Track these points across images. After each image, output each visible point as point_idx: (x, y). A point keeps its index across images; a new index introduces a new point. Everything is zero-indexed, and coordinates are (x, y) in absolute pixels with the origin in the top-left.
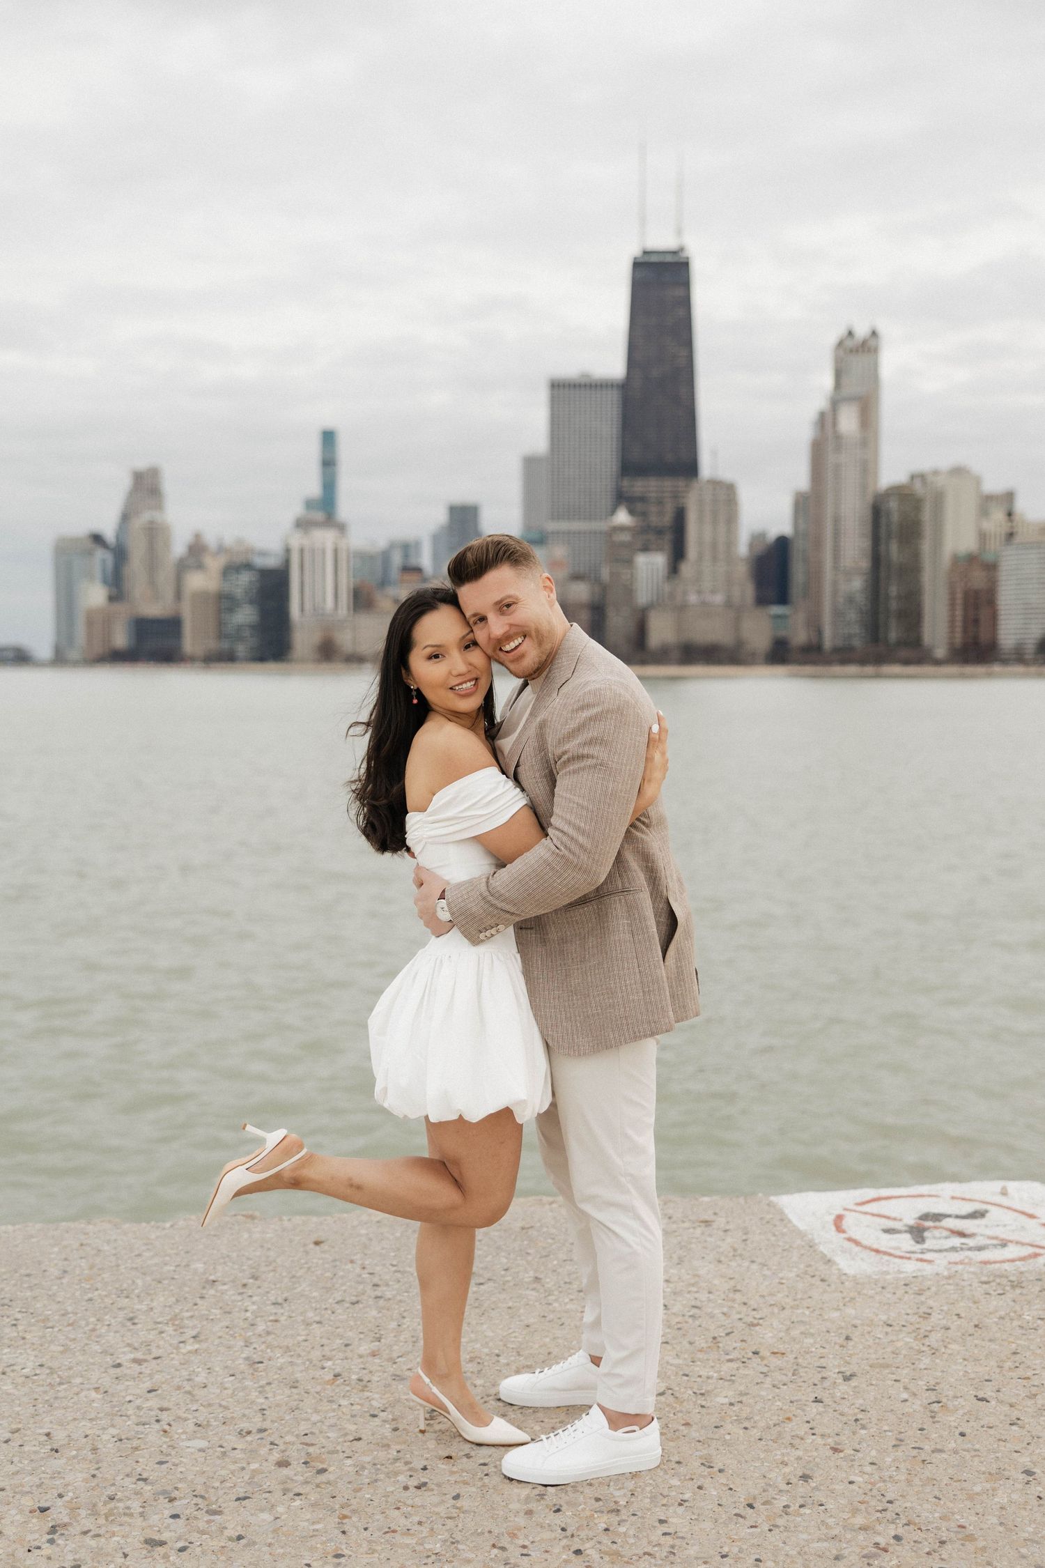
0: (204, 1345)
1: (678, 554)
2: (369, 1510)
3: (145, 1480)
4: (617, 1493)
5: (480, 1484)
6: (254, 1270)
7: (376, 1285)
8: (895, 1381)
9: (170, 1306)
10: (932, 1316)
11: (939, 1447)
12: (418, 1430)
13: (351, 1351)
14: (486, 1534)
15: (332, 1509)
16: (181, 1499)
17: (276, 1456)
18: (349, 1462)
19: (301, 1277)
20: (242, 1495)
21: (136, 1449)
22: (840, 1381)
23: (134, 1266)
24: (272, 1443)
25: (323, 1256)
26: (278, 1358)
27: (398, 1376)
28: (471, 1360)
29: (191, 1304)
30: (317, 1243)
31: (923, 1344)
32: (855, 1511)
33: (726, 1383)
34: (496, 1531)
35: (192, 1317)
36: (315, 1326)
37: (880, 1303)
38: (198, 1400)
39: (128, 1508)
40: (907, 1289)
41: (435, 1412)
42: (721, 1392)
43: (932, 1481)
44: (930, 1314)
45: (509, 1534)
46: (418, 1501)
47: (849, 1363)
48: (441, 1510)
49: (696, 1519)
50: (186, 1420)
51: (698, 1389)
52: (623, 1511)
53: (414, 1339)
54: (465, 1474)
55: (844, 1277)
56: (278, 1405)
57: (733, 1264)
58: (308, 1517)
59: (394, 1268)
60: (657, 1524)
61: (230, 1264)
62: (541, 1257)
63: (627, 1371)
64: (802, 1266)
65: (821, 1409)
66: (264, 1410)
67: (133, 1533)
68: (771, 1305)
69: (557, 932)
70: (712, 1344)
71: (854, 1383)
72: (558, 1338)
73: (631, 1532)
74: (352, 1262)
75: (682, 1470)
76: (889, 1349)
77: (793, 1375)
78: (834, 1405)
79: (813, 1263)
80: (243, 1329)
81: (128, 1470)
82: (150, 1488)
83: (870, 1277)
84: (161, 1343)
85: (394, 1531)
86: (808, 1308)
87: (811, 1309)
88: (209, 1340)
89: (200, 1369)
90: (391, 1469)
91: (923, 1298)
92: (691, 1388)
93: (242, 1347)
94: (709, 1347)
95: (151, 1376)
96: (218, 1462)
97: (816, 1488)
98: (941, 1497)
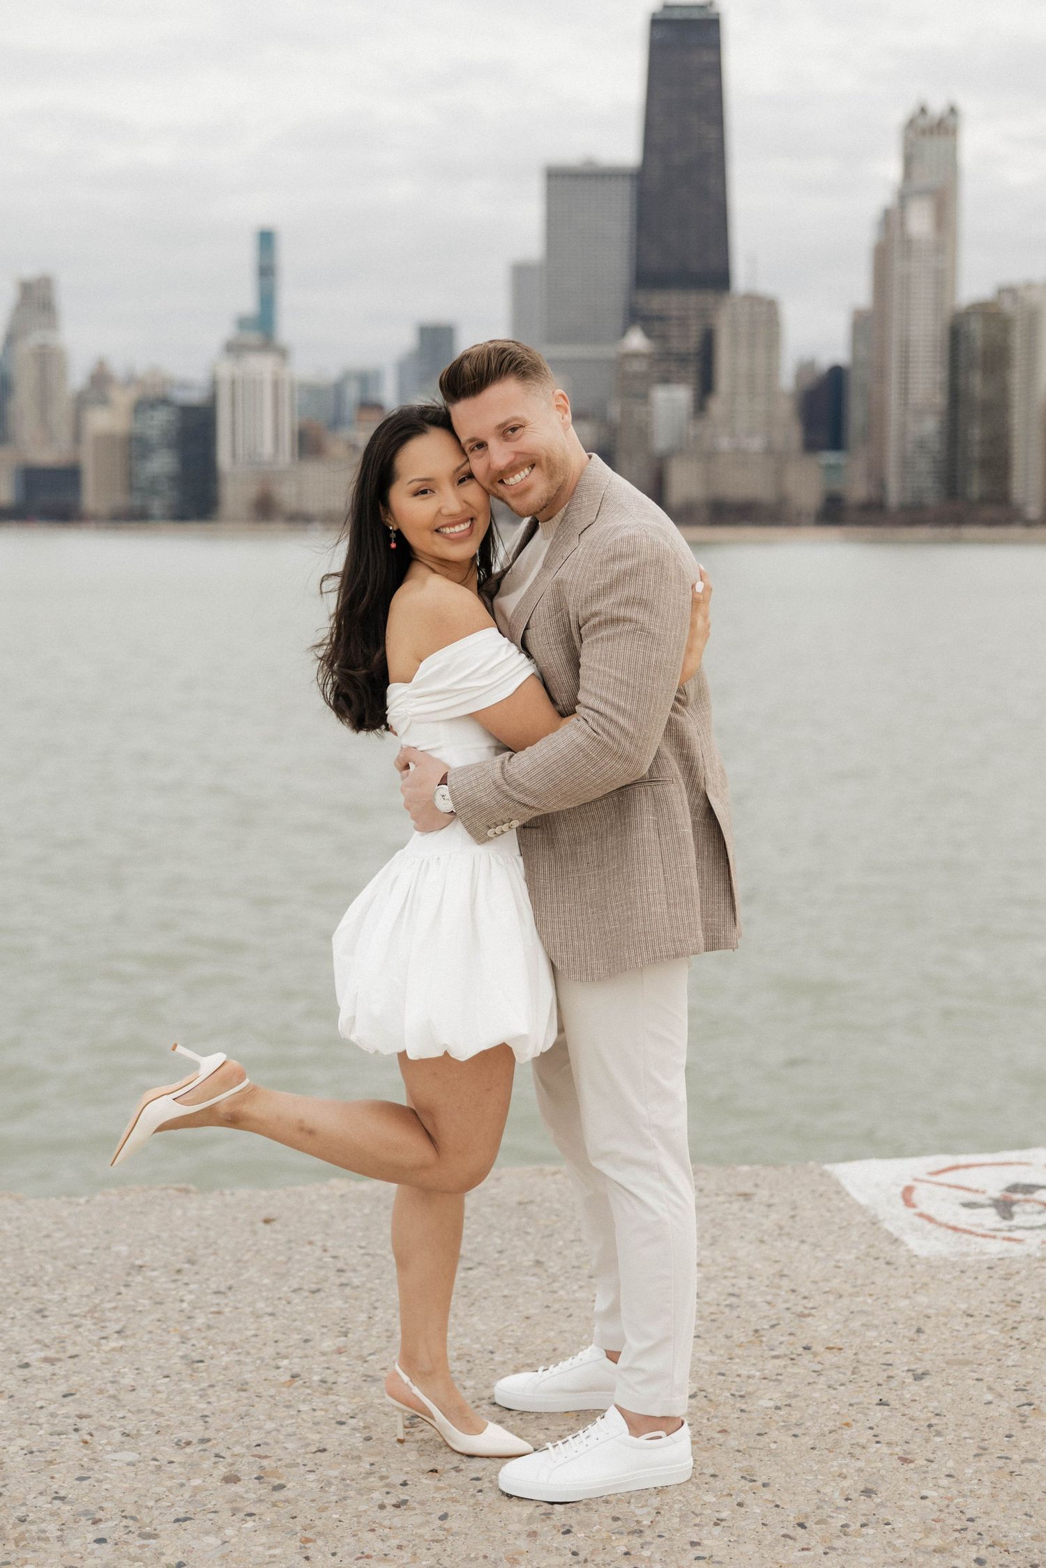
0: (131, 1342)
1: (705, 387)
2: (338, 1532)
3: (62, 1499)
4: (638, 1512)
5: (472, 1501)
6: (190, 1253)
7: (341, 1271)
8: (977, 1380)
9: (87, 1296)
10: (1021, 1305)
11: (1030, 1456)
12: (395, 1439)
13: (312, 1348)
14: (481, 1560)
15: (292, 1531)
16: (107, 1520)
17: (222, 1470)
18: (312, 1477)
19: (247, 1262)
20: (182, 1516)
21: (51, 1462)
22: (909, 1380)
23: (43, 1248)
24: (217, 1456)
25: (274, 1236)
26: (222, 1356)
27: (369, 1376)
28: (459, 1358)
29: (113, 1294)
30: (267, 1221)
31: (1011, 1338)
32: (928, 1531)
33: (771, 1383)
34: (493, 1556)
35: (115, 1308)
36: (267, 1318)
37: (958, 1289)
38: (124, 1406)
39: (44, 1531)
40: (991, 1273)
41: (417, 1417)
42: (765, 1394)
43: (1022, 1495)
44: (1019, 1302)
45: (508, 1559)
46: (397, 1522)
47: (920, 1360)
48: (426, 1532)
49: (735, 1541)
50: (111, 1428)
51: (737, 1391)
52: (647, 1532)
53: (389, 1334)
54: (453, 1490)
55: (914, 1260)
56: (222, 1412)
57: (779, 1244)
58: (262, 1541)
59: (363, 1251)
60: (688, 1547)
61: (160, 1246)
62: (543, 1237)
63: (650, 1365)
64: (863, 1247)
65: (887, 1413)
66: (206, 1416)
67: (50, 1561)
68: (825, 1293)
69: (568, 831)
70: (753, 1338)
71: (926, 1382)
72: (565, 1331)
73: (657, 1556)
74: (311, 1243)
75: (718, 1484)
76: (970, 1343)
77: (853, 1373)
78: (903, 1409)
79: (877, 1243)
80: (178, 1322)
81: (42, 1487)
82: (68, 1508)
83: (946, 1260)
84: (78, 1339)
85: (368, 1557)
86: (871, 1295)
87: (874, 1298)
88: (138, 1336)
89: (126, 1370)
90: (363, 1485)
91: (1010, 1284)
92: (729, 1389)
93: (177, 1343)
94: (750, 1342)
95: (66, 1377)
96: (152, 1477)
97: (882, 1505)
98: (1032, 1514)
